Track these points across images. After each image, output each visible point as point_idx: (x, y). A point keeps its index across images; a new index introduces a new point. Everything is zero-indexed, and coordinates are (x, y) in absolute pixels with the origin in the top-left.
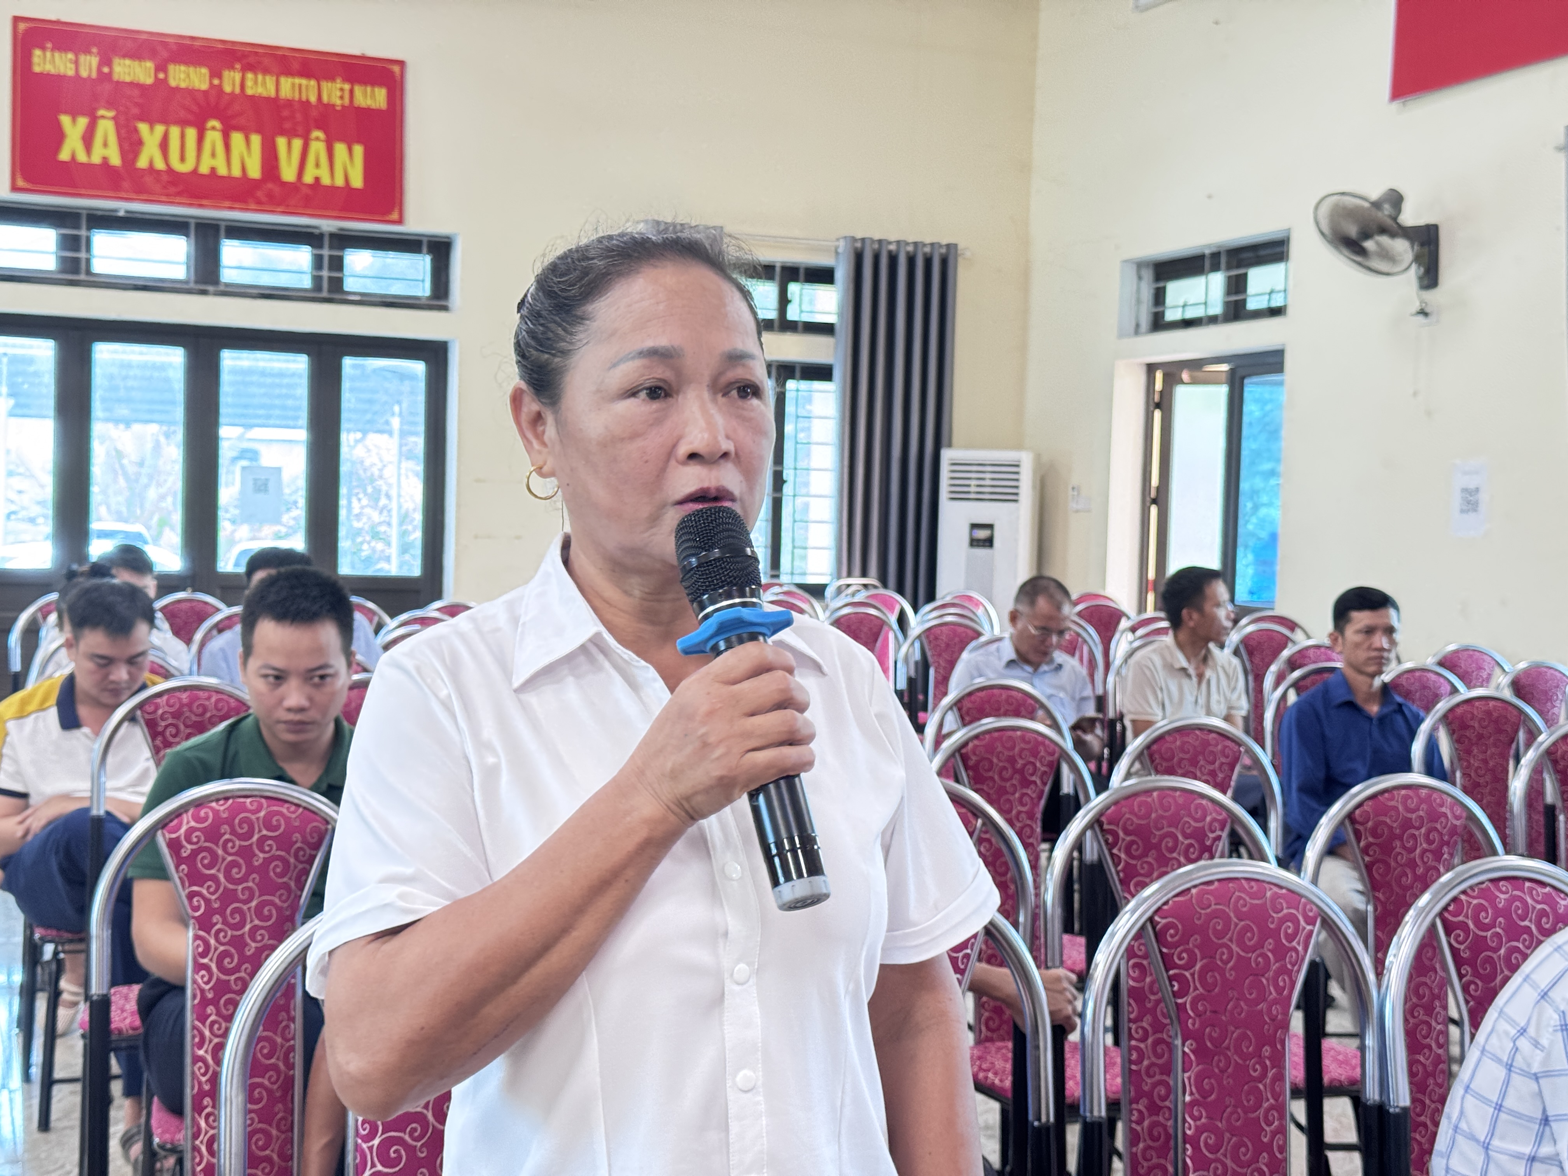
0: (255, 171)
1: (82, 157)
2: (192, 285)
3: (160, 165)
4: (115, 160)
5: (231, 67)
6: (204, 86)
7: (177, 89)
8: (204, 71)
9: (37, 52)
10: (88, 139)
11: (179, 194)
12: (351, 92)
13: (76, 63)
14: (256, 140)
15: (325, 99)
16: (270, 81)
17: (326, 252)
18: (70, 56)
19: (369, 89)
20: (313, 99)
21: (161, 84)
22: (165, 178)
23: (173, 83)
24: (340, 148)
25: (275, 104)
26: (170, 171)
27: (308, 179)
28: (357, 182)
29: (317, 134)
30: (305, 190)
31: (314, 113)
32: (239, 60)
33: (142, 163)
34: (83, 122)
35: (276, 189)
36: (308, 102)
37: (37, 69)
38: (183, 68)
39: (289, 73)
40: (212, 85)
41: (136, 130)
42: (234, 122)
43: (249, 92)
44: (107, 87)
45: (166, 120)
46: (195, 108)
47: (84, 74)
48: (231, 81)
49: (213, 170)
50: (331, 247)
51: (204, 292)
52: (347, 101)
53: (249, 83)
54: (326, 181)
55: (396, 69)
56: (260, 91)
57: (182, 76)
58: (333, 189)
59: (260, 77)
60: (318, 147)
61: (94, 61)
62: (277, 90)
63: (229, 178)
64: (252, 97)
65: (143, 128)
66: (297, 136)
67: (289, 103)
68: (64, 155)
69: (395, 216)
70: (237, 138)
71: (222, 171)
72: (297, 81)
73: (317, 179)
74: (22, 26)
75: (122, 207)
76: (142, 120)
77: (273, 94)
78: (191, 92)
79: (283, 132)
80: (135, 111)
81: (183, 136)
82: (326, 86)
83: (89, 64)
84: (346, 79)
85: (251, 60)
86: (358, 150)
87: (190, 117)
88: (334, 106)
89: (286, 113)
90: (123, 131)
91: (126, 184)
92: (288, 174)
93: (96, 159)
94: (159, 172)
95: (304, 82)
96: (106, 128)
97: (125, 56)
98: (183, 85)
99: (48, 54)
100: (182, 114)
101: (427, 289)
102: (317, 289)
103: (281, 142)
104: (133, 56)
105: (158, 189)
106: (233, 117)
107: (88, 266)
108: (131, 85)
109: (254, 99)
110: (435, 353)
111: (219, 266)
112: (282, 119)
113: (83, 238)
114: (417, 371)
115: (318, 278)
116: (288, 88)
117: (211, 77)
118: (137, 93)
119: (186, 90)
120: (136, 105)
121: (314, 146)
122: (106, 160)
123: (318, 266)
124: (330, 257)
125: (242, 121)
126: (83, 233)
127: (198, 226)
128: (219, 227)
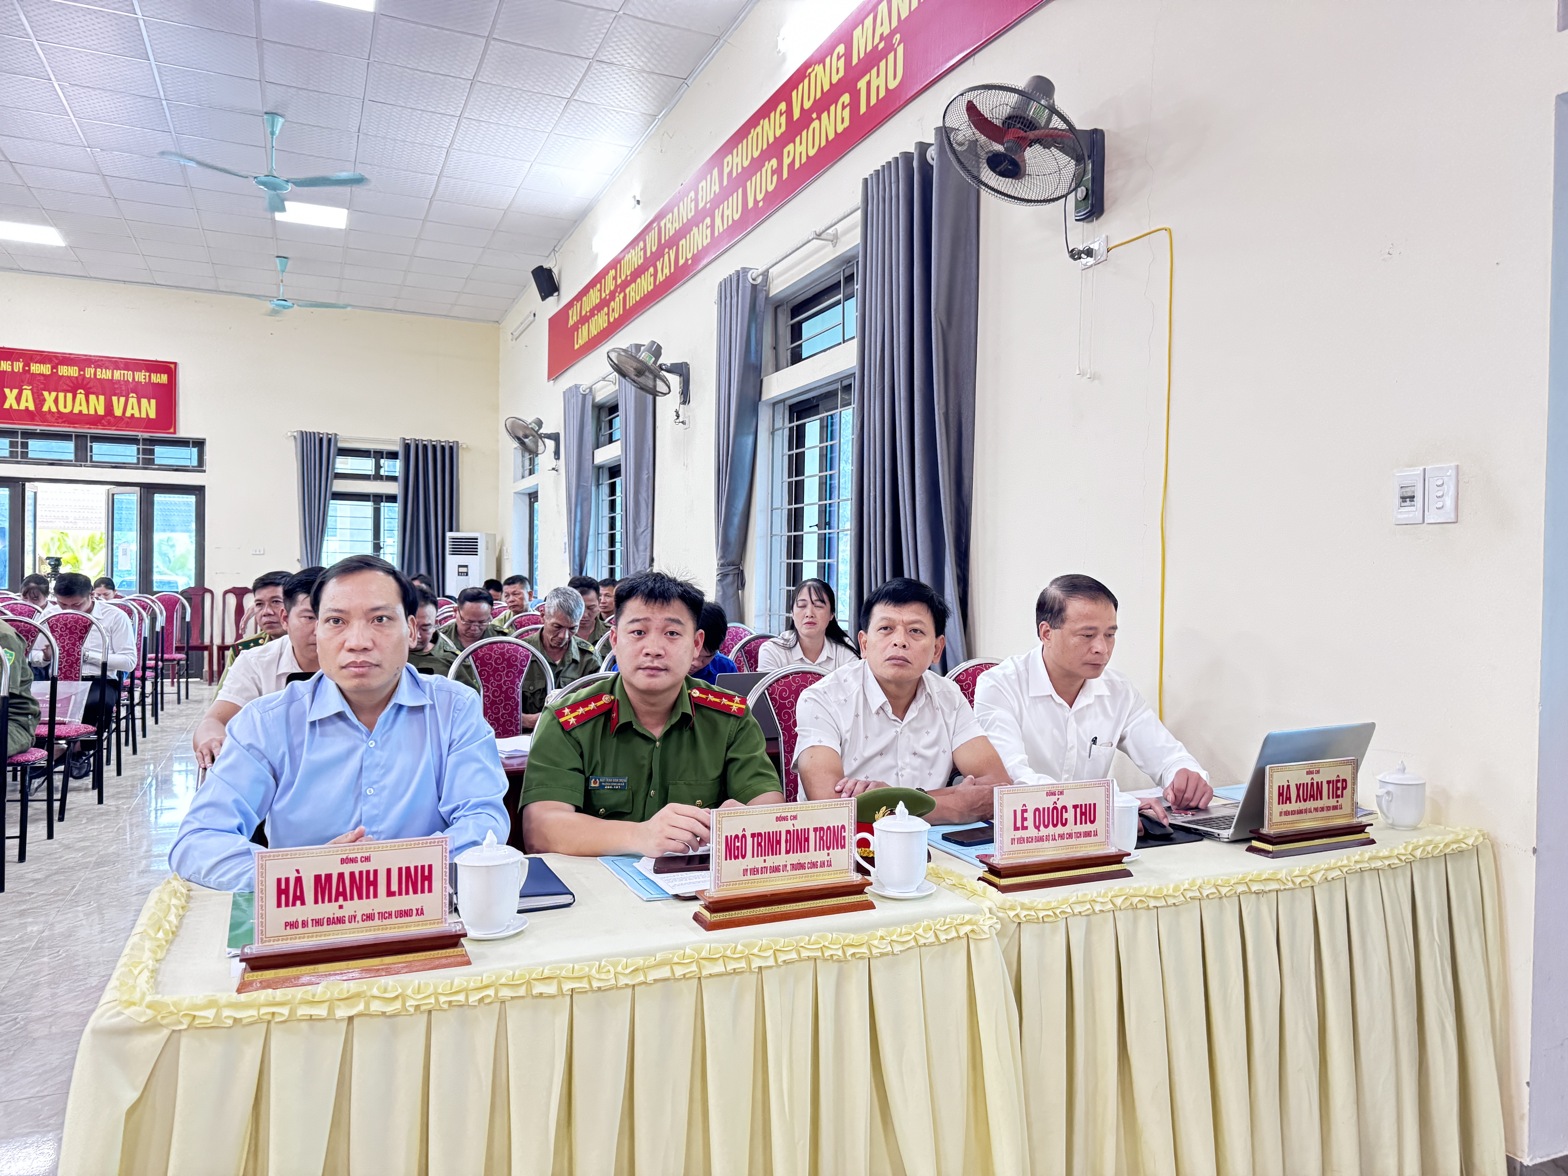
0: (101, 411)
1: (15, 406)
2: (73, 463)
3: (54, 409)
4: (32, 407)
5: (89, 366)
6: (76, 375)
7: (63, 376)
8: (76, 368)
10: (18, 399)
11: (64, 422)
12: (150, 376)
13: (12, 366)
14: (102, 398)
15: (137, 380)
16: (109, 372)
17: (141, 447)
18: (9, 362)
19: (159, 375)
20: (131, 380)
21: (54, 374)
22: (56, 415)
23: (60, 374)
24: (144, 401)
25: (111, 381)
26: (59, 412)
27: (128, 414)
28: (153, 415)
29: (131, 395)
30: (126, 420)
31: (131, 386)
32: (93, 363)
33: (45, 408)
34: (15, 391)
35: (112, 419)
36: (128, 381)
38: (65, 367)
39: (118, 368)
40: (80, 375)
41: (42, 395)
42: (91, 391)
43: (99, 377)
44: (27, 376)
45: (57, 390)
46: (71, 385)
47: (16, 370)
48: (89, 372)
49: (81, 411)
50: (143, 445)
51: (81, 466)
52: (147, 381)
53: (98, 373)
54: (137, 415)
55: (172, 366)
56: (104, 376)
57: (65, 370)
58: (140, 419)
59: (104, 370)
60: (133, 400)
61: (21, 365)
62: (113, 376)
63: (88, 415)
64: (100, 379)
65: (46, 394)
66: (122, 396)
67: (119, 381)
68: (7, 406)
69: (172, 430)
70: (92, 397)
71: (85, 412)
72: (122, 372)
73: (133, 415)
75: (38, 429)
76: (45, 390)
77: (110, 378)
78: (69, 377)
79: (115, 395)
80: (42, 386)
81: (65, 397)
82: (137, 374)
83: (18, 366)
84: (148, 370)
85: (100, 363)
86: (153, 402)
87: (69, 388)
88: (141, 383)
89: (116, 386)
90: (35, 395)
91: (37, 418)
92: (118, 412)
93: (22, 407)
94: (53, 413)
95: (126, 372)
96: (27, 393)
97: (36, 362)
100: (65, 387)
101: (195, 463)
102: (138, 463)
103: (115, 399)
104: (40, 363)
105: (53, 420)
106: (90, 388)
107: (25, 455)
108: (40, 374)
109: (101, 381)
110: (198, 491)
111: (89, 454)
112: (115, 389)
113: (22, 442)
114: (191, 499)
115: (138, 458)
116: (118, 375)
117: (79, 371)
118: (42, 378)
119: (67, 377)
120: (42, 383)
121: (131, 400)
122: (27, 408)
123: (138, 453)
124: (143, 449)
125: (95, 390)
126: (19, 440)
127: (76, 436)
128: (86, 436)
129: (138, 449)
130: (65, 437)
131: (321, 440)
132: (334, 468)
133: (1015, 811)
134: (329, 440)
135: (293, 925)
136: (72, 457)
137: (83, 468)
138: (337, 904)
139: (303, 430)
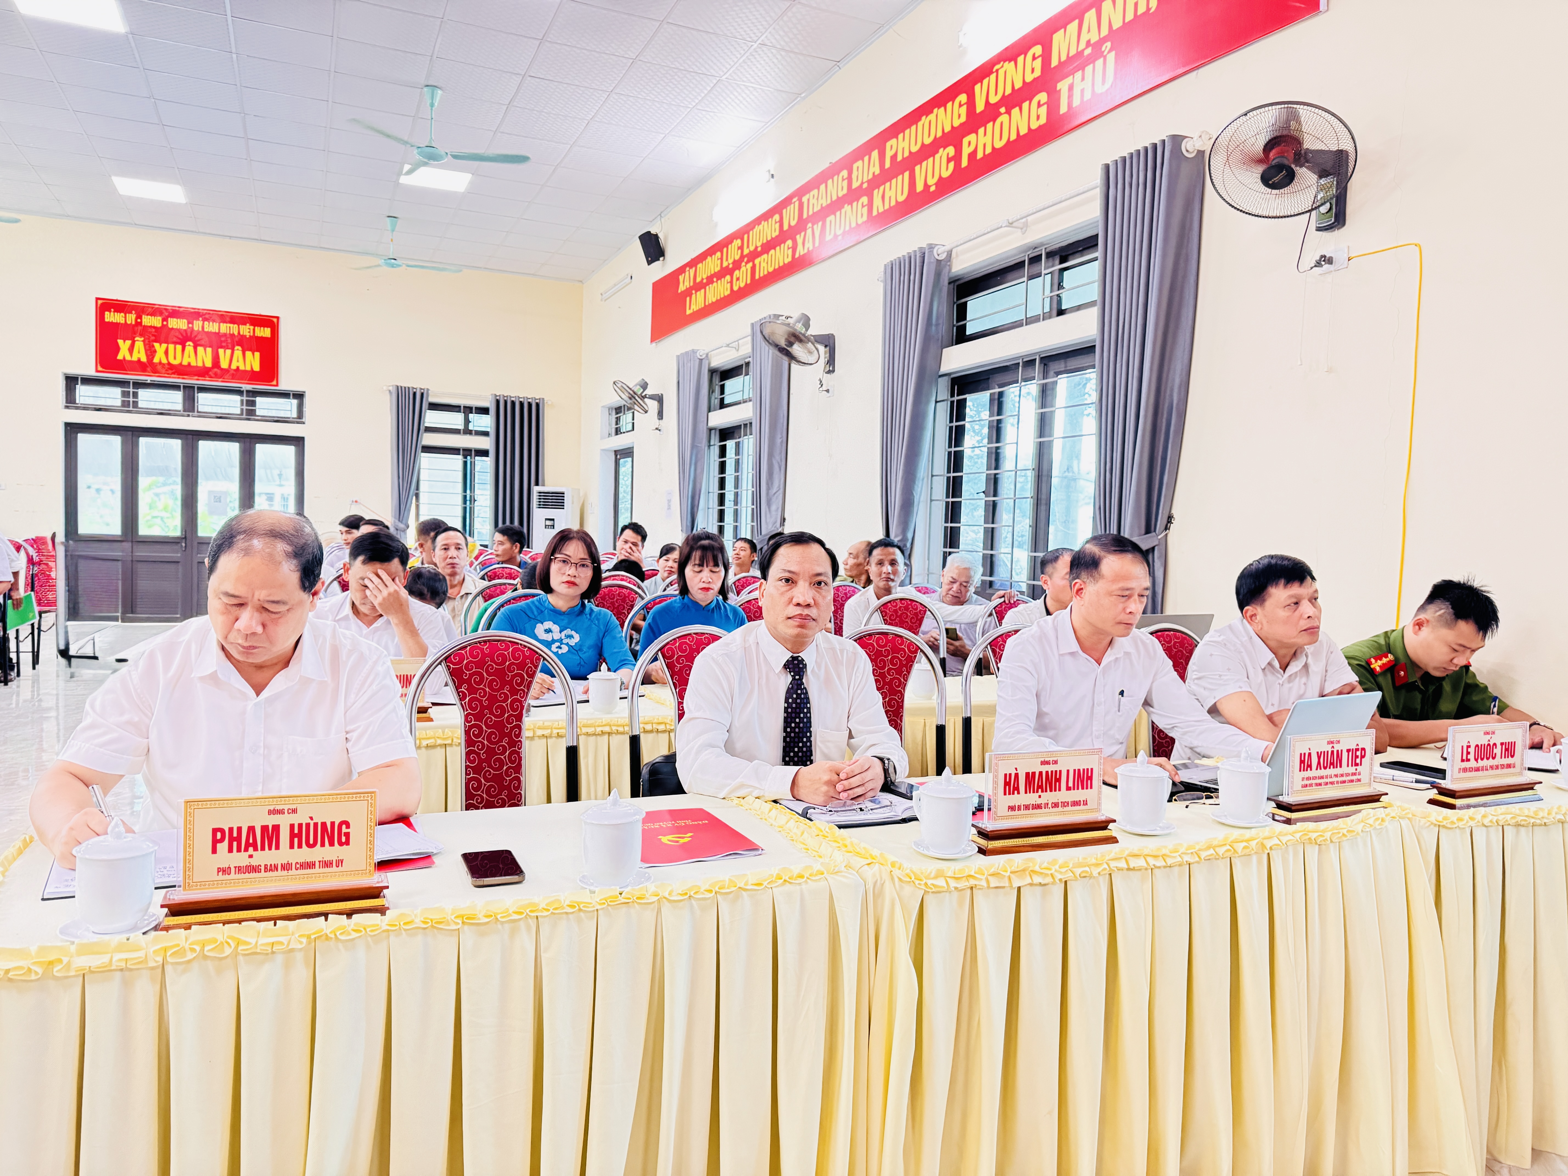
0: (209, 364)
1: (128, 358)
2: (182, 412)
3: (164, 361)
4: (144, 359)
5: (198, 319)
6: (185, 327)
7: (172, 329)
8: (185, 321)
9: (107, 313)
10: (131, 349)
11: (173, 373)
12: (254, 330)
13: (125, 317)
14: (209, 350)
15: (241, 333)
16: (216, 325)
17: (245, 398)
18: (123, 314)
19: (262, 328)
20: (236, 333)
21: (164, 327)
22: (167, 366)
23: (170, 326)
24: (249, 354)
25: (218, 334)
26: (169, 364)
27: (234, 367)
28: (257, 368)
29: (237, 348)
30: (232, 372)
31: (237, 339)
32: (201, 316)
34: (129, 342)
35: (218, 371)
36: (233, 334)
37: (107, 320)
38: (175, 319)
39: (224, 322)
40: (188, 327)
41: (153, 346)
42: (199, 343)
43: (206, 330)
44: (140, 328)
45: (167, 342)
46: (180, 336)
47: (129, 322)
48: (197, 325)
49: (189, 364)
50: (247, 396)
51: (188, 416)
52: (252, 334)
53: (206, 326)
54: (242, 368)
55: (275, 320)
56: (211, 329)
57: (175, 323)
58: (245, 371)
59: (211, 323)
60: (238, 353)
61: (133, 316)
62: (219, 329)
63: (197, 367)
64: (207, 333)
65: (157, 345)
66: (228, 348)
67: (225, 335)
68: (120, 357)
69: (274, 383)
70: (200, 349)
71: (193, 364)
72: (229, 325)
73: (238, 368)
74: (100, 302)
75: (149, 379)
76: (156, 342)
77: (217, 331)
78: (178, 330)
79: (222, 347)
80: (153, 338)
81: (175, 349)
82: (242, 328)
83: (131, 318)
84: (251, 325)
85: (207, 316)
86: (257, 354)
87: (179, 341)
88: (246, 336)
89: (223, 339)
90: (147, 346)
91: (149, 369)
92: (224, 364)
93: (135, 358)
94: (164, 364)
95: (232, 325)
96: (139, 344)
97: (147, 315)
98: (175, 327)
99: (112, 313)
100: (175, 339)
101: (294, 414)
102: (242, 414)
103: (221, 351)
104: (152, 315)
105: (164, 371)
106: (199, 340)
107: (135, 404)
108: (151, 327)
109: (208, 333)
110: (298, 442)
111: (196, 404)
112: (221, 342)
113: (133, 392)
114: (290, 451)
115: (242, 410)
116: (225, 328)
117: (189, 323)
118: (154, 330)
119: (177, 329)
120: (153, 335)
121: (236, 353)
122: (139, 360)
123: (242, 404)
124: (247, 401)
125: (202, 342)
126: (131, 390)
127: (184, 387)
128: (194, 387)
129: (242, 401)
130: (175, 387)
131: (415, 394)
132: (424, 422)
133: (1462, 747)
134: (422, 394)
135: (1012, 808)
136: (179, 407)
137: (190, 418)
138: (1037, 795)
139: (399, 385)
